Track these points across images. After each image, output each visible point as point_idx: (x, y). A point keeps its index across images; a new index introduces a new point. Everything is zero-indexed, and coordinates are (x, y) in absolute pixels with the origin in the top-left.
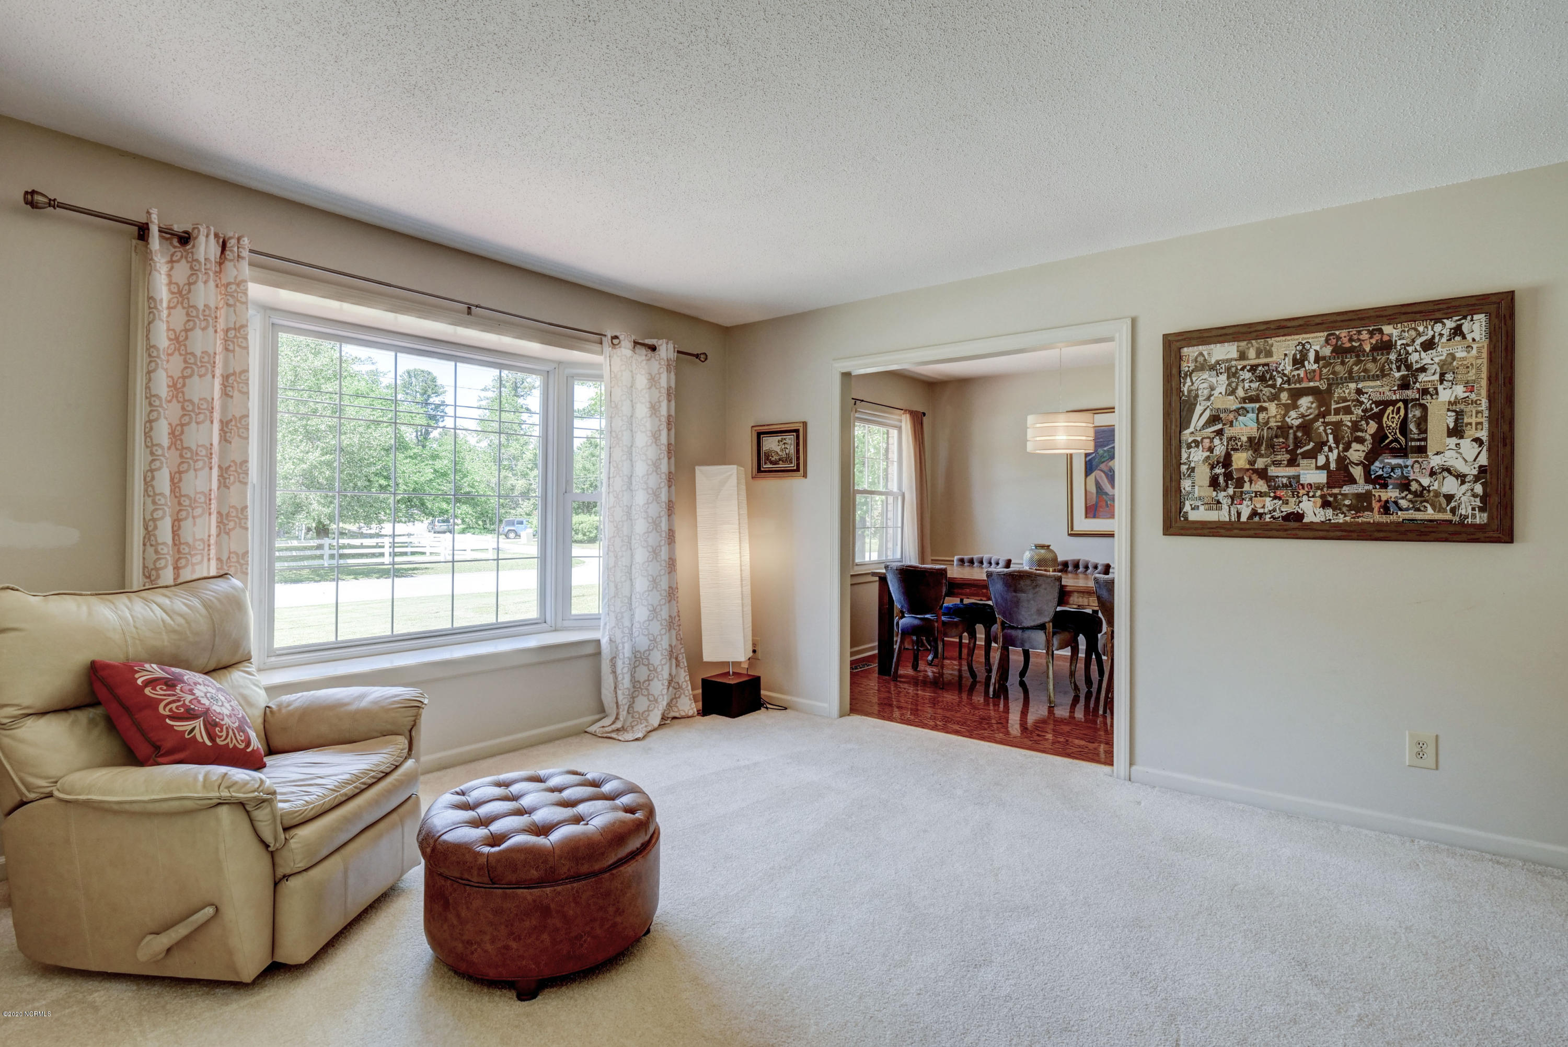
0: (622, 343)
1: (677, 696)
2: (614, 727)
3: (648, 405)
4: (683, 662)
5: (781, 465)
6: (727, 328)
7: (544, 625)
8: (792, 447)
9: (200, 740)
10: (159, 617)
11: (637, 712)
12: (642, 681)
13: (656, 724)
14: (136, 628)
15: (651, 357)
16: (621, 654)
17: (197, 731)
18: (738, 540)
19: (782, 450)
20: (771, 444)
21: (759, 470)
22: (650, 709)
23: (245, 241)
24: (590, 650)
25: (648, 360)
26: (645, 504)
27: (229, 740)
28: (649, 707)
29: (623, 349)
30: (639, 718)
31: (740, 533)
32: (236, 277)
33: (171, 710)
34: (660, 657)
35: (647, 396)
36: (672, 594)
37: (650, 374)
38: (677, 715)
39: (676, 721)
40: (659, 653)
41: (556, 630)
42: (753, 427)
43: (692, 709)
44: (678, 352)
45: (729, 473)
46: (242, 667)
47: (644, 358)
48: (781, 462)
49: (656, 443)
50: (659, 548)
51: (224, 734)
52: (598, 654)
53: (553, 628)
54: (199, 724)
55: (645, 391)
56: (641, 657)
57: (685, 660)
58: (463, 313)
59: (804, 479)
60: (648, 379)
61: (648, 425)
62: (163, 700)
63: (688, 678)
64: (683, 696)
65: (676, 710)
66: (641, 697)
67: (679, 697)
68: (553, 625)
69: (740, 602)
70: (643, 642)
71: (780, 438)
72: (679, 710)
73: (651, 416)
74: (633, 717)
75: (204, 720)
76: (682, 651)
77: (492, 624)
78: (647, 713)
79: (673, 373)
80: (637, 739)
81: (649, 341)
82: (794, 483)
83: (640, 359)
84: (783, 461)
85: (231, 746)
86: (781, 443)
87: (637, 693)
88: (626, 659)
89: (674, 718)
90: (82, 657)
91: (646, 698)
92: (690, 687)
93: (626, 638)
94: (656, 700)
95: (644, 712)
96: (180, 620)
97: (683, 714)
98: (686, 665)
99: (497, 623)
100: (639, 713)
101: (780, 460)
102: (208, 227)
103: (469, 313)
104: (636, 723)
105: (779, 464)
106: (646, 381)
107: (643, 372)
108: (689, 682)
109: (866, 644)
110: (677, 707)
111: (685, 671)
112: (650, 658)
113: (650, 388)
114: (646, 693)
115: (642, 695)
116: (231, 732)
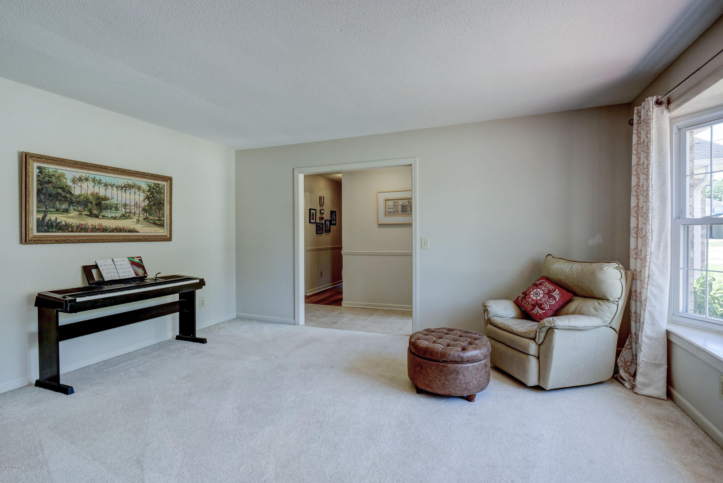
116: (527, 303)
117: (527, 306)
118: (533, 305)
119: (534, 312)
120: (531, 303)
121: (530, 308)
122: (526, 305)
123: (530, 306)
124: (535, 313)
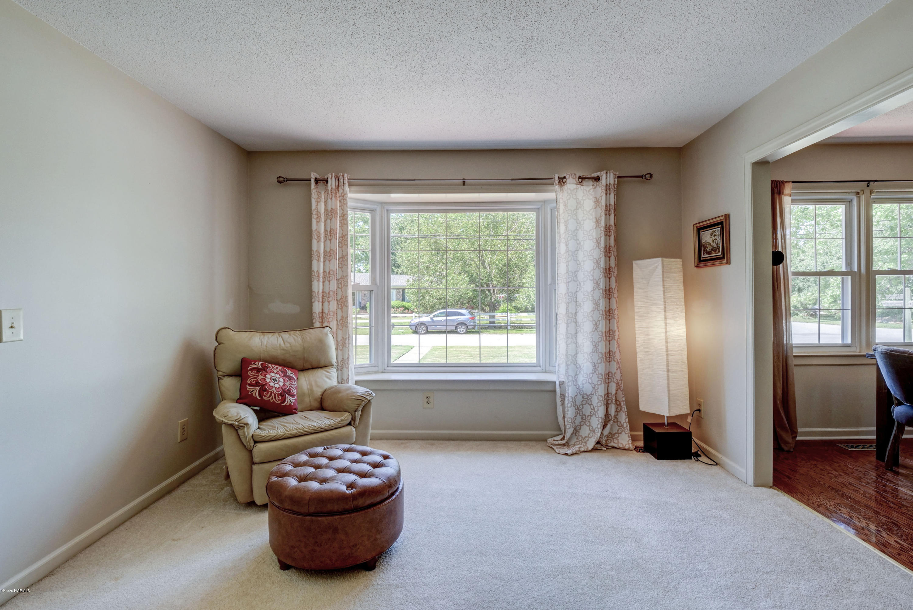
0: (568, 181)
1: (619, 432)
2: (560, 442)
3: (594, 220)
4: (624, 408)
5: (714, 254)
6: (681, 148)
7: (539, 368)
8: (720, 238)
9: (254, 396)
10: (279, 343)
11: (581, 436)
12: (587, 415)
13: (590, 448)
14: (266, 347)
15: (597, 185)
16: (567, 394)
17: (254, 392)
18: (663, 317)
19: (713, 241)
20: (707, 237)
21: (700, 261)
22: (590, 436)
23: (346, 175)
24: (549, 388)
25: (594, 188)
26: (592, 291)
27: (271, 398)
28: (589, 434)
29: (568, 185)
30: (581, 440)
31: (665, 312)
32: (342, 193)
33: (251, 382)
34: (597, 401)
35: (594, 214)
36: (609, 356)
37: (596, 198)
38: (616, 445)
39: (613, 450)
40: (597, 397)
41: (545, 372)
42: (694, 225)
43: (629, 444)
44: (619, 177)
45: (656, 265)
46: (326, 369)
47: (591, 187)
48: (713, 252)
49: (598, 246)
50: (598, 322)
51: (268, 395)
52: (555, 391)
53: (544, 371)
54: (257, 389)
55: (592, 211)
56: (587, 398)
57: (625, 407)
58: (460, 185)
59: (728, 266)
60: (595, 202)
61: (594, 234)
62: (251, 377)
63: (627, 420)
64: (623, 433)
65: (616, 442)
66: (585, 426)
67: (621, 433)
68: (544, 369)
69: (666, 368)
70: (588, 389)
71: (711, 231)
72: (618, 443)
73: (596, 228)
74: (577, 439)
75: (260, 388)
76: (624, 399)
77: (506, 364)
78: (587, 438)
79: (612, 195)
80: (567, 454)
81: (594, 175)
82: (722, 269)
83: (588, 189)
84: (714, 251)
85: (271, 401)
86: (713, 235)
87: (583, 422)
88: (570, 398)
89: (614, 447)
90: (241, 356)
91: (588, 428)
92: (628, 427)
93: (570, 383)
94: (594, 431)
95: (586, 437)
96: (288, 345)
97: (621, 446)
98: (626, 410)
99: (508, 363)
100: (582, 437)
101: (712, 250)
102: (332, 174)
103: (464, 184)
104: (578, 443)
105: (711, 253)
106: (593, 203)
107: (591, 197)
108: (628, 424)
109: (861, 426)
110: (618, 440)
111: (625, 415)
112: (592, 400)
113: (595, 208)
114: (588, 424)
115: (586, 425)
116: (273, 395)
117: (274, 399)
118: (280, 395)
119: (287, 402)
120: (278, 393)
121: (279, 400)
122: (272, 398)
123: (278, 397)
124: (288, 404)
